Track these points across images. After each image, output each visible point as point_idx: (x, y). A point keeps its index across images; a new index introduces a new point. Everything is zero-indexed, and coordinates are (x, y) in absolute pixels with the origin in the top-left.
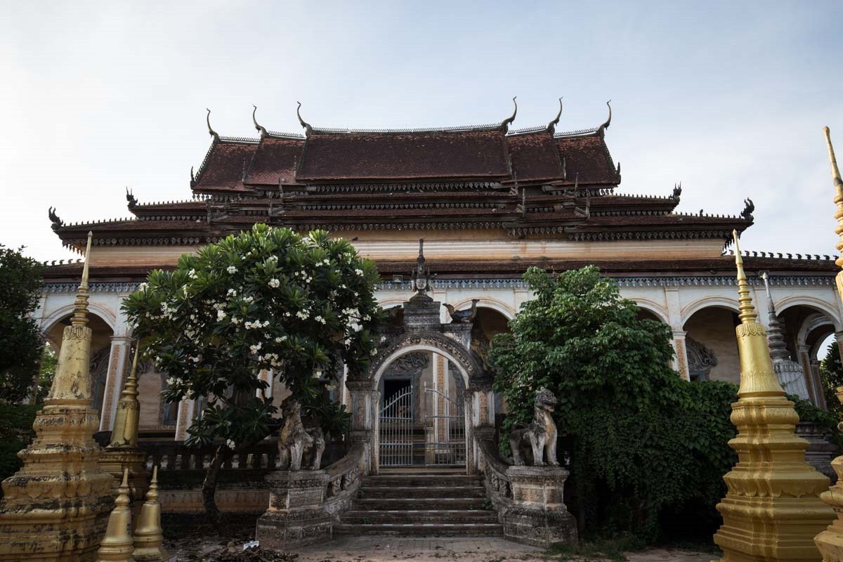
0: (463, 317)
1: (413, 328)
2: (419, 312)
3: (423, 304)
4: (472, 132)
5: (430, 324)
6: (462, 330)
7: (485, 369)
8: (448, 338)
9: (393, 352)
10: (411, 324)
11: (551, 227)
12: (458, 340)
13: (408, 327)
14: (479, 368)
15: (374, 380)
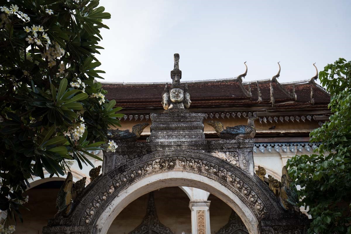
0: (238, 134)
1: (163, 146)
2: (174, 125)
3: (178, 116)
4: (216, 83)
5: (189, 140)
6: (239, 148)
7: (284, 207)
8: (218, 159)
9: (131, 181)
10: (161, 140)
11: (300, 116)
12: (234, 163)
13: (156, 145)
14: (275, 204)
15: (95, 227)
